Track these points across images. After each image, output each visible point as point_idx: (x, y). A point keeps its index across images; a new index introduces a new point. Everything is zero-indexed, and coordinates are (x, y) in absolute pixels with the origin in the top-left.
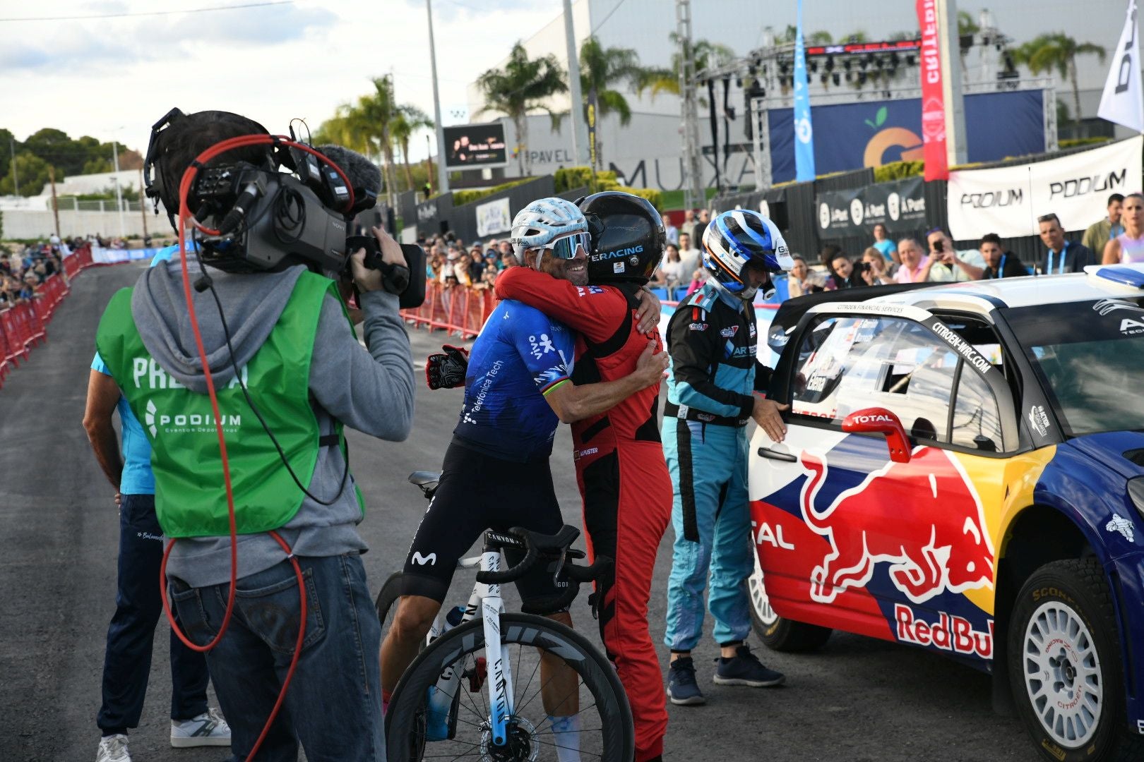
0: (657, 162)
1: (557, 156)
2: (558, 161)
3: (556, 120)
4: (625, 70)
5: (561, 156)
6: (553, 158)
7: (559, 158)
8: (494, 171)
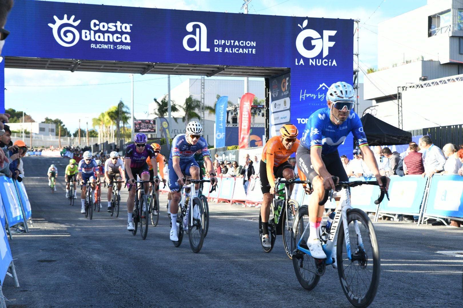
0: (208, 136)
1: (175, 131)
2: (175, 133)
3: (176, 119)
4: (198, 106)
5: (176, 131)
6: (173, 132)
7: (175, 132)
8: (151, 135)
